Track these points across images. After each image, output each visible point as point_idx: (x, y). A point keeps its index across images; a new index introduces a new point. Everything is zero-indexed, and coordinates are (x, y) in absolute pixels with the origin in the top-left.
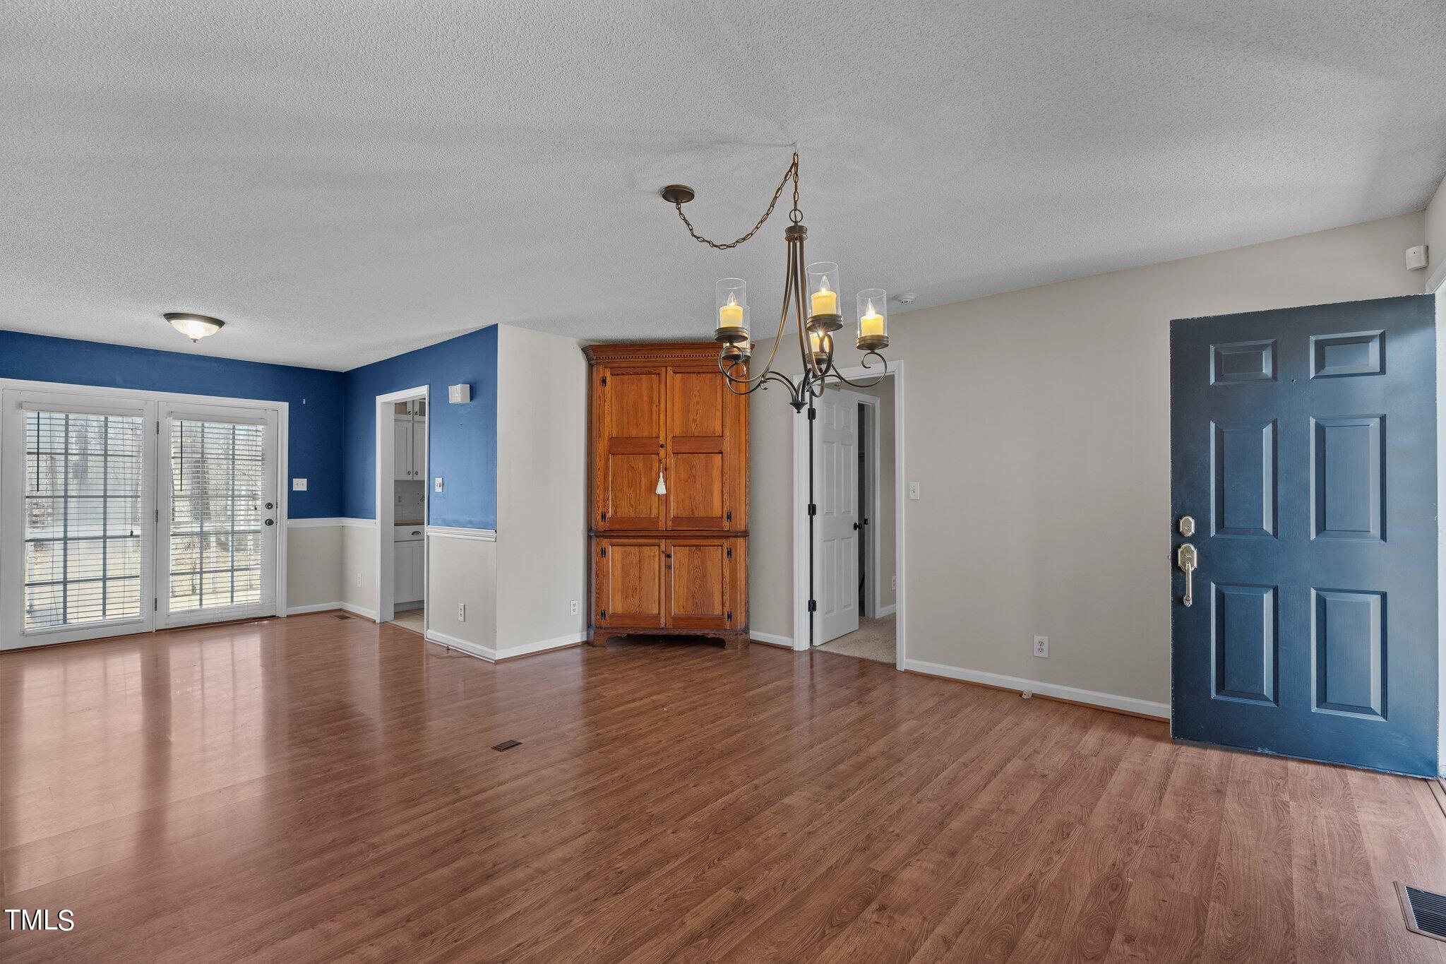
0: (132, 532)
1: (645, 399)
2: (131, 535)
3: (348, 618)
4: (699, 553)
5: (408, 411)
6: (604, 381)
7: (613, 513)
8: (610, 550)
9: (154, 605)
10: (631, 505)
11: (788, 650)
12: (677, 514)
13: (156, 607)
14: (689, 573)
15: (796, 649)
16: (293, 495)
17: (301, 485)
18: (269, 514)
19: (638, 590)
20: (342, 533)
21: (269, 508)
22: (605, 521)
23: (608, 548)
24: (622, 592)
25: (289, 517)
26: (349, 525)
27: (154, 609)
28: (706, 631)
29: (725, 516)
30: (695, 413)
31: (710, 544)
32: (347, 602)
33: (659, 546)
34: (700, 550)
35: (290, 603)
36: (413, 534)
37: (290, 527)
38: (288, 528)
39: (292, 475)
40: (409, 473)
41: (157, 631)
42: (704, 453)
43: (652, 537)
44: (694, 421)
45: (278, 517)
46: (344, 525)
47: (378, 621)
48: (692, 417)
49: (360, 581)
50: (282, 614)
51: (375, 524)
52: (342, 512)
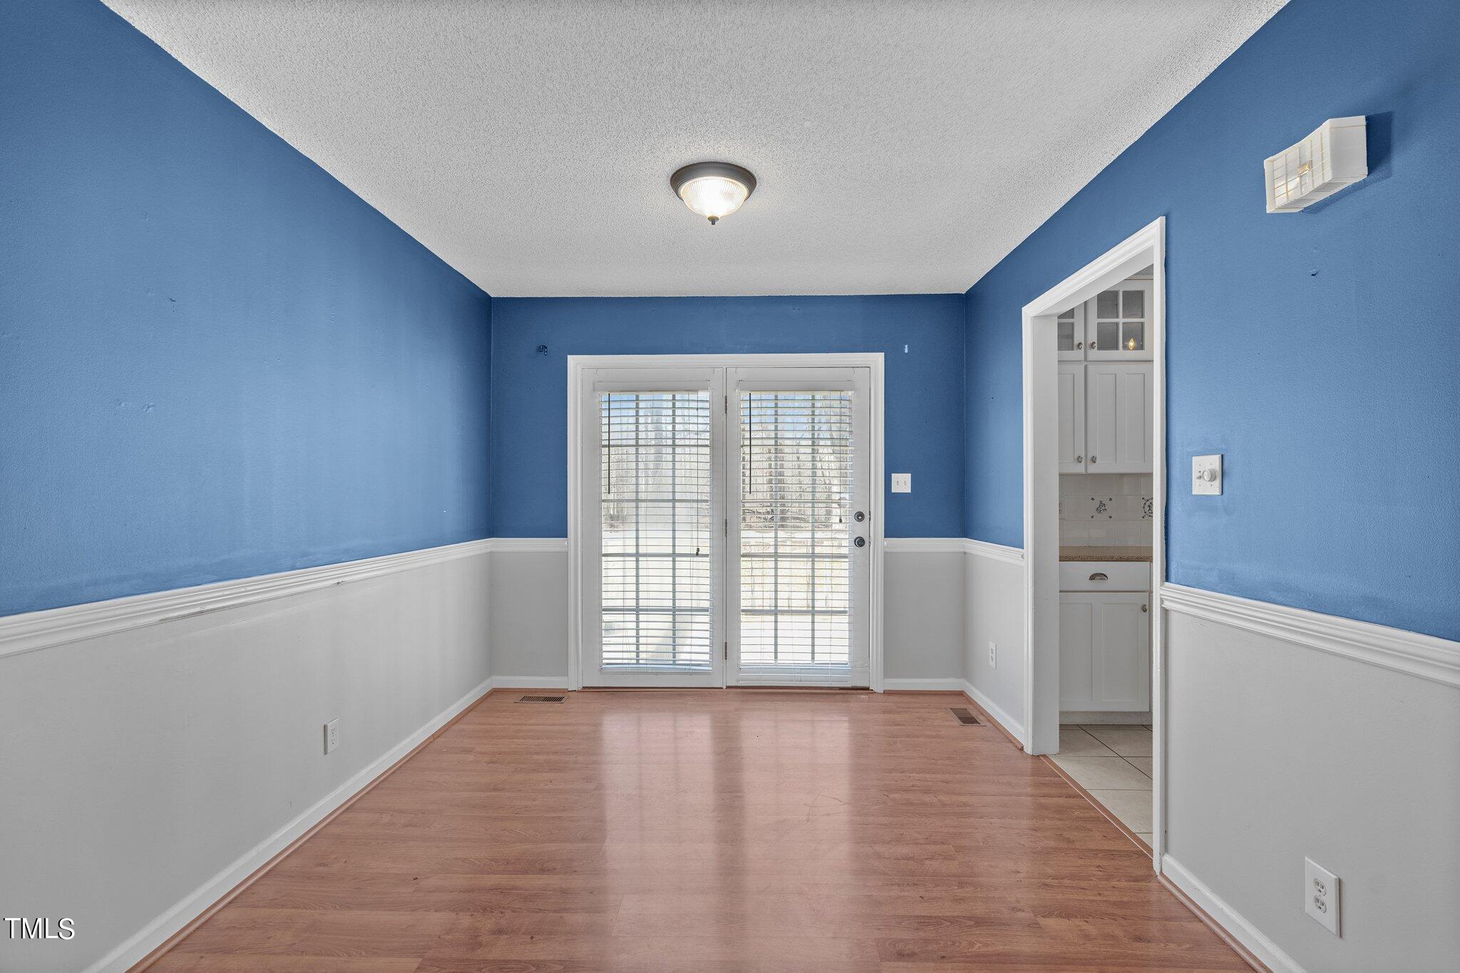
0: (698, 550)
2: (697, 554)
3: (976, 723)
5: (1076, 342)
9: (723, 650)
13: (726, 656)
16: (890, 497)
17: (903, 483)
18: (860, 530)
20: (964, 567)
21: (860, 520)
25: (886, 536)
26: (973, 552)
27: (722, 655)
32: (972, 681)
35: (889, 672)
36: (1093, 577)
37: (888, 550)
38: (886, 553)
39: (891, 467)
40: (1079, 460)
41: (728, 687)
45: (872, 535)
46: (967, 551)
47: (1028, 749)
49: (994, 655)
50: (878, 687)
51: (1022, 556)
52: (964, 529)
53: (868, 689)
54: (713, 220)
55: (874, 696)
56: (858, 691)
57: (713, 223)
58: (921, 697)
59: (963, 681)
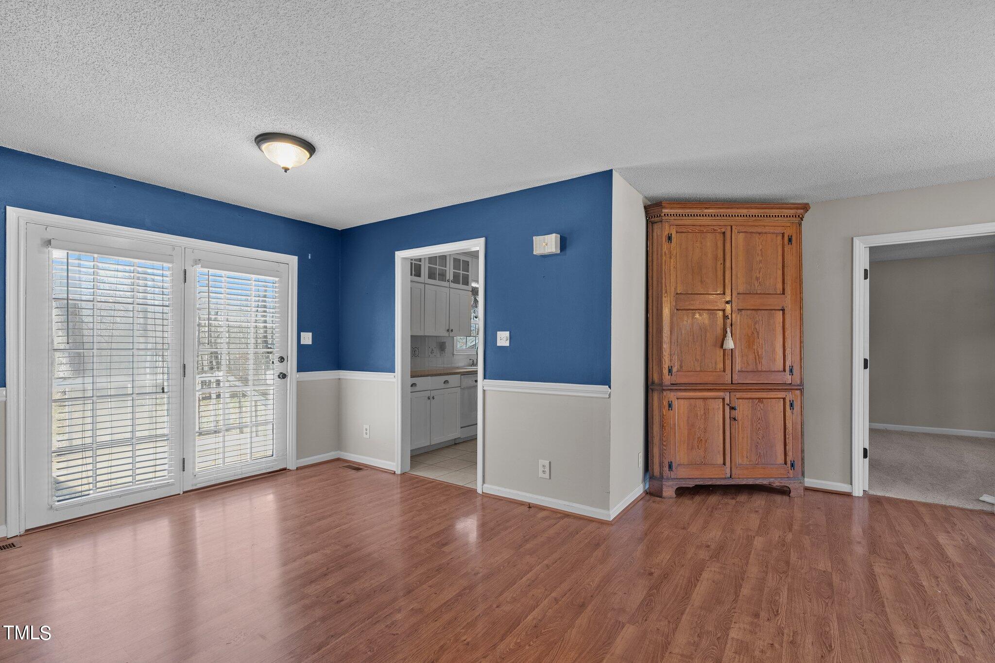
0: (162, 388)
1: (710, 255)
2: (162, 391)
3: (361, 469)
4: (762, 405)
6: (670, 238)
7: (679, 367)
8: (676, 404)
9: (181, 465)
10: (697, 360)
11: (848, 495)
12: (742, 368)
13: (184, 468)
14: (752, 424)
15: (854, 495)
16: (301, 348)
17: (307, 338)
18: (282, 368)
19: (703, 442)
20: (339, 388)
21: (282, 362)
22: (671, 375)
23: (675, 402)
24: (688, 444)
25: (298, 370)
26: (345, 377)
27: (181, 469)
28: (772, 480)
29: (787, 369)
30: (758, 272)
31: (772, 396)
32: (346, 451)
33: (724, 399)
34: (762, 402)
35: (299, 455)
37: (299, 380)
38: (297, 382)
39: (301, 328)
41: (184, 492)
42: (767, 310)
43: (719, 390)
44: (757, 279)
45: (289, 371)
46: (341, 379)
47: (398, 472)
48: (755, 275)
49: (368, 432)
50: (292, 466)
51: (394, 377)
52: (339, 365)
53: (285, 469)
54: (286, 170)
55: (291, 472)
56: (281, 472)
57: (286, 171)
58: (321, 466)
59: (339, 452)
